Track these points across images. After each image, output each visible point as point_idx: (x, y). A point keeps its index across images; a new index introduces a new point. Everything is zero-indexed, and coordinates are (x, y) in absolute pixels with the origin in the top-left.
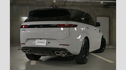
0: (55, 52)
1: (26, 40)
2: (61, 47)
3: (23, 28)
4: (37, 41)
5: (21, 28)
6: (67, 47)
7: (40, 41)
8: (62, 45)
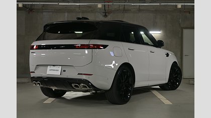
0: (73, 85)
1: (35, 66)
2: (84, 77)
3: (33, 49)
4: (49, 68)
5: (31, 49)
6: (89, 77)
7: (53, 68)
8: (84, 74)
